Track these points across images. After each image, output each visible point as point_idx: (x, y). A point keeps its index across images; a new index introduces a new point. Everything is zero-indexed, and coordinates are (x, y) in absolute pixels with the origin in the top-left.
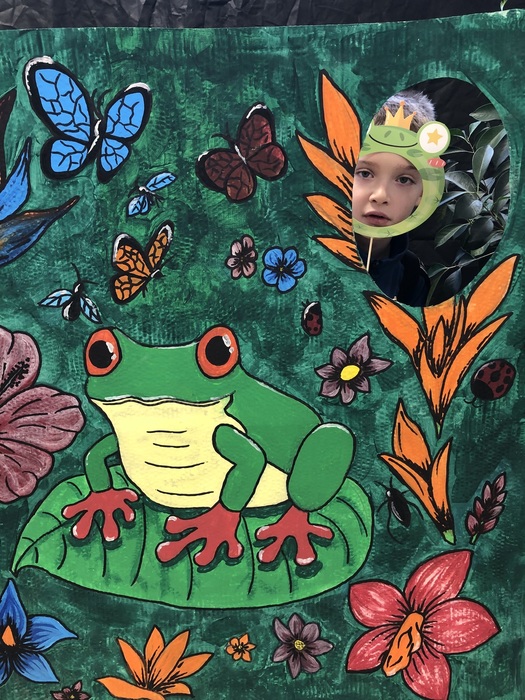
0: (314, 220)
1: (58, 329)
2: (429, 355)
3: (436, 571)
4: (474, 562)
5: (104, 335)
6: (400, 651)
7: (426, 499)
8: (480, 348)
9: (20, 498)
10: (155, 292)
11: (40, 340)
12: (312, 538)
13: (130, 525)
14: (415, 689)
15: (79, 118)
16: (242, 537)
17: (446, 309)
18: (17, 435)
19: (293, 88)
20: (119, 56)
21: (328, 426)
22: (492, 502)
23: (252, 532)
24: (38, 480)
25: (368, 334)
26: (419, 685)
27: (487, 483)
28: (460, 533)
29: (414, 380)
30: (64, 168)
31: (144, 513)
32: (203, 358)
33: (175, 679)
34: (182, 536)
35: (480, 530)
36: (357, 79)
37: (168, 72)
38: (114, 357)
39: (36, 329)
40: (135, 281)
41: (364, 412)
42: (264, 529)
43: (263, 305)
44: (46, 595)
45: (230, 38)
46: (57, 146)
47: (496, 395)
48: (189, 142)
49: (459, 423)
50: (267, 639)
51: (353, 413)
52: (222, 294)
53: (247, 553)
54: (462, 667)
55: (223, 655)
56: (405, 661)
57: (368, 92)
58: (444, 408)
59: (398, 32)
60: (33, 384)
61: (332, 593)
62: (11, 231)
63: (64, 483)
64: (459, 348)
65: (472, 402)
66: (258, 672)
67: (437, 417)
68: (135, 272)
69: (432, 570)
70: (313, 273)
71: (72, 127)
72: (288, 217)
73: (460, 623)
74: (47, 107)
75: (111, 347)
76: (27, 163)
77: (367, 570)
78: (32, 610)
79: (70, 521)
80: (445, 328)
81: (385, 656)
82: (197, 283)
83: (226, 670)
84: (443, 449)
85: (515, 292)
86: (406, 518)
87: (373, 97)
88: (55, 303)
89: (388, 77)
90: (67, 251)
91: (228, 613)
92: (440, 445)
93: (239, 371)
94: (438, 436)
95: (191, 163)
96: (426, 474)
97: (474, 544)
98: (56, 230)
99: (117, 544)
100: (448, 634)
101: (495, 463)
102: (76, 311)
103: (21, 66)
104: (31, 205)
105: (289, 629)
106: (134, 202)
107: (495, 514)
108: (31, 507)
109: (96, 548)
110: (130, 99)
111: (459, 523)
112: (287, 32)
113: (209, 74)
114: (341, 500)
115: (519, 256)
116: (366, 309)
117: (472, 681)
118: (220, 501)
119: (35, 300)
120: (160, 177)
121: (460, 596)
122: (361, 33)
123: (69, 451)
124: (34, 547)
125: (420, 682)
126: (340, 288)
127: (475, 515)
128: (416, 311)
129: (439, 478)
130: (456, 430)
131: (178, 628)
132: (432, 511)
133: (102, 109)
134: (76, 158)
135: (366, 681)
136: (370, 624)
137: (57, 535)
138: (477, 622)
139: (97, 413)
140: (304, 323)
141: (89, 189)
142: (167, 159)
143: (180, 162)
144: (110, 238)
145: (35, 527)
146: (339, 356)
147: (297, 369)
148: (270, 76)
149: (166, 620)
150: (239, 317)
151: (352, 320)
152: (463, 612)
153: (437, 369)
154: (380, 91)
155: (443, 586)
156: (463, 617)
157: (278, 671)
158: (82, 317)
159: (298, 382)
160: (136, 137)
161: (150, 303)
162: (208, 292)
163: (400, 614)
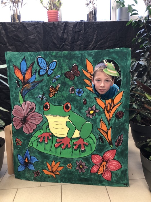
0: (85, 84)
1: (39, 102)
2: (107, 109)
3: (109, 153)
4: (117, 152)
5: (47, 103)
6: (101, 169)
7: (107, 138)
8: (117, 108)
9: (30, 133)
10: (56, 96)
11: (36, 104)
12: (84, 145)
13: (50, 140)
14: (104, 178)
15: (45, 66)
16: (71, 144)
17: (110, 101)
18: (31, 121)
19: (81, 61)
20: (52, 56)
21: (88, 122)
22: (120, 140)
23: (73, 143)
24: (34, 130)
25: (95, 105)
26: (105, 177)
27: (119, 136)
28: (114, 146)
29: (104, 114)
30: (42, 74)
31: (53, 137)
32: (65, 108)
33: (57, 171)
34: (59, 142)
35: (118, 145)
36: (93, 60)
37: (60, 58)
38: (49, 107)
39: (35, 102)
40: (53, 94)
41: (94, 120)
42: (75, 142)
43: (76, 99)
44: (34, 152)
45: (71, 53)
46: (41, 70)
47: (120, 118)
48: (63, 70)
49: (113, 123)
50: (75, 165)
51: (92, 120)
52: (68, 96)
53: (72, 147)
54: (114, 174)
55: (66, 167)
56: (102, 171)
57: (94, 62)
58: (110, 120)
59: (100, 52)
60: (34, 112)
61: (88, 156)
62: (32, 84)
63: (38, 131)
64: (113, 108)
65: (115, 119)
66: (73, 171)
67: (109, 122)
68: (53, 92)
69: (108, 153)
70: (85, 93)
71: (44, 67)
72: (80, 83)
73: (114, 165)
74: (40, 64)
75: (48, 106)
76: (36, 73)
77: (95, 152)
78: (31, 155)
79: (39, 138)
80: (110, 104)
81: (98, 170)
82: (64, 94)
83: (67, 170)
84: (110, 128)
85: (123, 98)
86: (103, 142)
87: (95, 63)
88: (39, 97)
89: (98, 59)
90: (42, 88)
91: (67, 159)
92: (109, 127)
93: (71, 111)
94: (109, 126)
95: (63, 74)
96: (107, 133)
97: (117, 148)
98: (40, 84)
99: (47, 143)
100: (111, 167)
101: (121, 131)
102: (42, 99)
103: (36, 57)
104: (36, 80)
105: (79, 163)
106: (53, 80)
107: (121, 142)
108: (32, 135)
109: (43, 144)
110: (53, 63)
111: (114, 144)
112: (80, 52)
113: (67, 59)
114: (90, 137)
115: (124, 91)
116: (95, 100)
117: (116, 177)
118: (67, 136)
119: (36, 97)
120: (58, 76)
121: (114, 159)
122: (93, 52)
123: (40, 125)
124: (32, 143)
125: (105, 176)
126: (90, 96)
127: (117, 142)
128: (104, 101)
129: (109, 134)
130: (112, 124)
131: (58, 161)
132: (108, 141)
133: (49, 64)
134: (44, 72)
135: (94, 175)
136: (95, 163)
137: (36, 141)
138: (117, 165)
139: (45, 118)
140: (83, 102)
141: (46, 78)
142: (59, 73)
143: (62, 73)
144: (49, 86)
145: (33, 139)
146: (90, 109)
147: (82, 111)
148: (77, 59)
149: (56, 159)
150: (71, 101)
151: (92, 102)
152: (114, 162)
153: (108, 112)
154: (97, 62)
155: (110, 157)
156: (114, 163)
157: (77, 171)
158: (43, 100)
159: (82, 114)
160: (54, 69)
161: (55, 98)
162: (66, 96)
163: (102, 162)
